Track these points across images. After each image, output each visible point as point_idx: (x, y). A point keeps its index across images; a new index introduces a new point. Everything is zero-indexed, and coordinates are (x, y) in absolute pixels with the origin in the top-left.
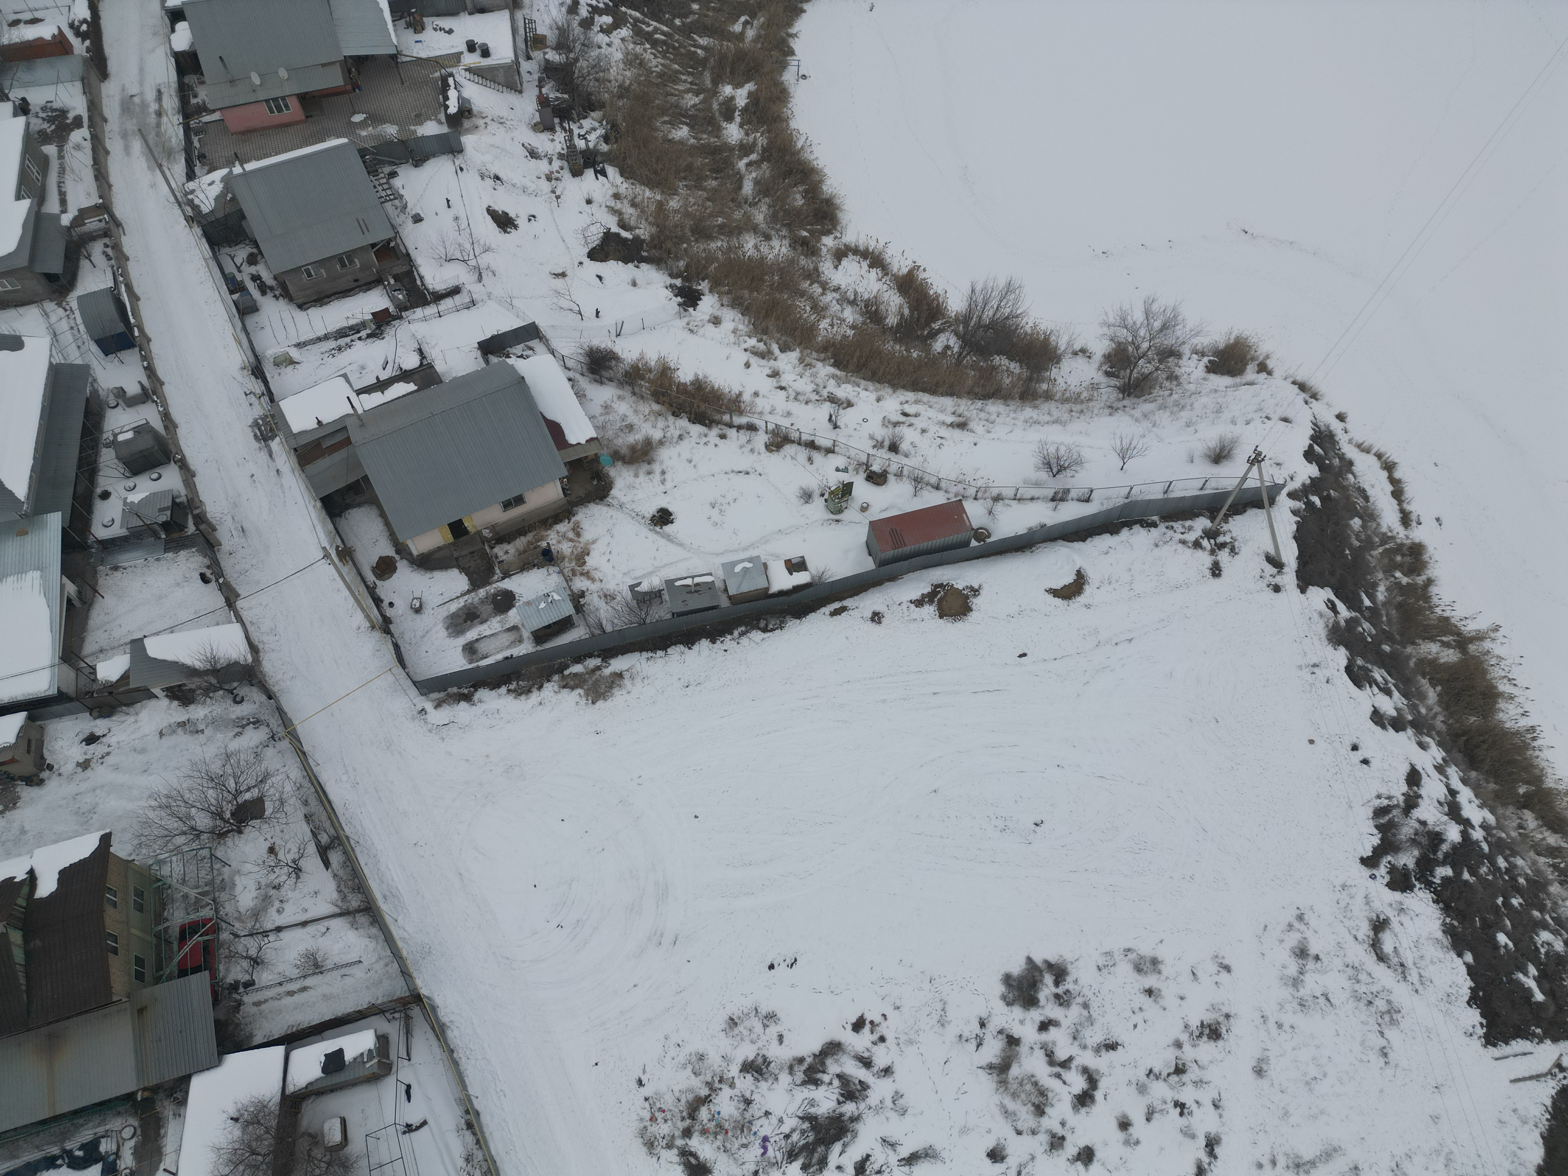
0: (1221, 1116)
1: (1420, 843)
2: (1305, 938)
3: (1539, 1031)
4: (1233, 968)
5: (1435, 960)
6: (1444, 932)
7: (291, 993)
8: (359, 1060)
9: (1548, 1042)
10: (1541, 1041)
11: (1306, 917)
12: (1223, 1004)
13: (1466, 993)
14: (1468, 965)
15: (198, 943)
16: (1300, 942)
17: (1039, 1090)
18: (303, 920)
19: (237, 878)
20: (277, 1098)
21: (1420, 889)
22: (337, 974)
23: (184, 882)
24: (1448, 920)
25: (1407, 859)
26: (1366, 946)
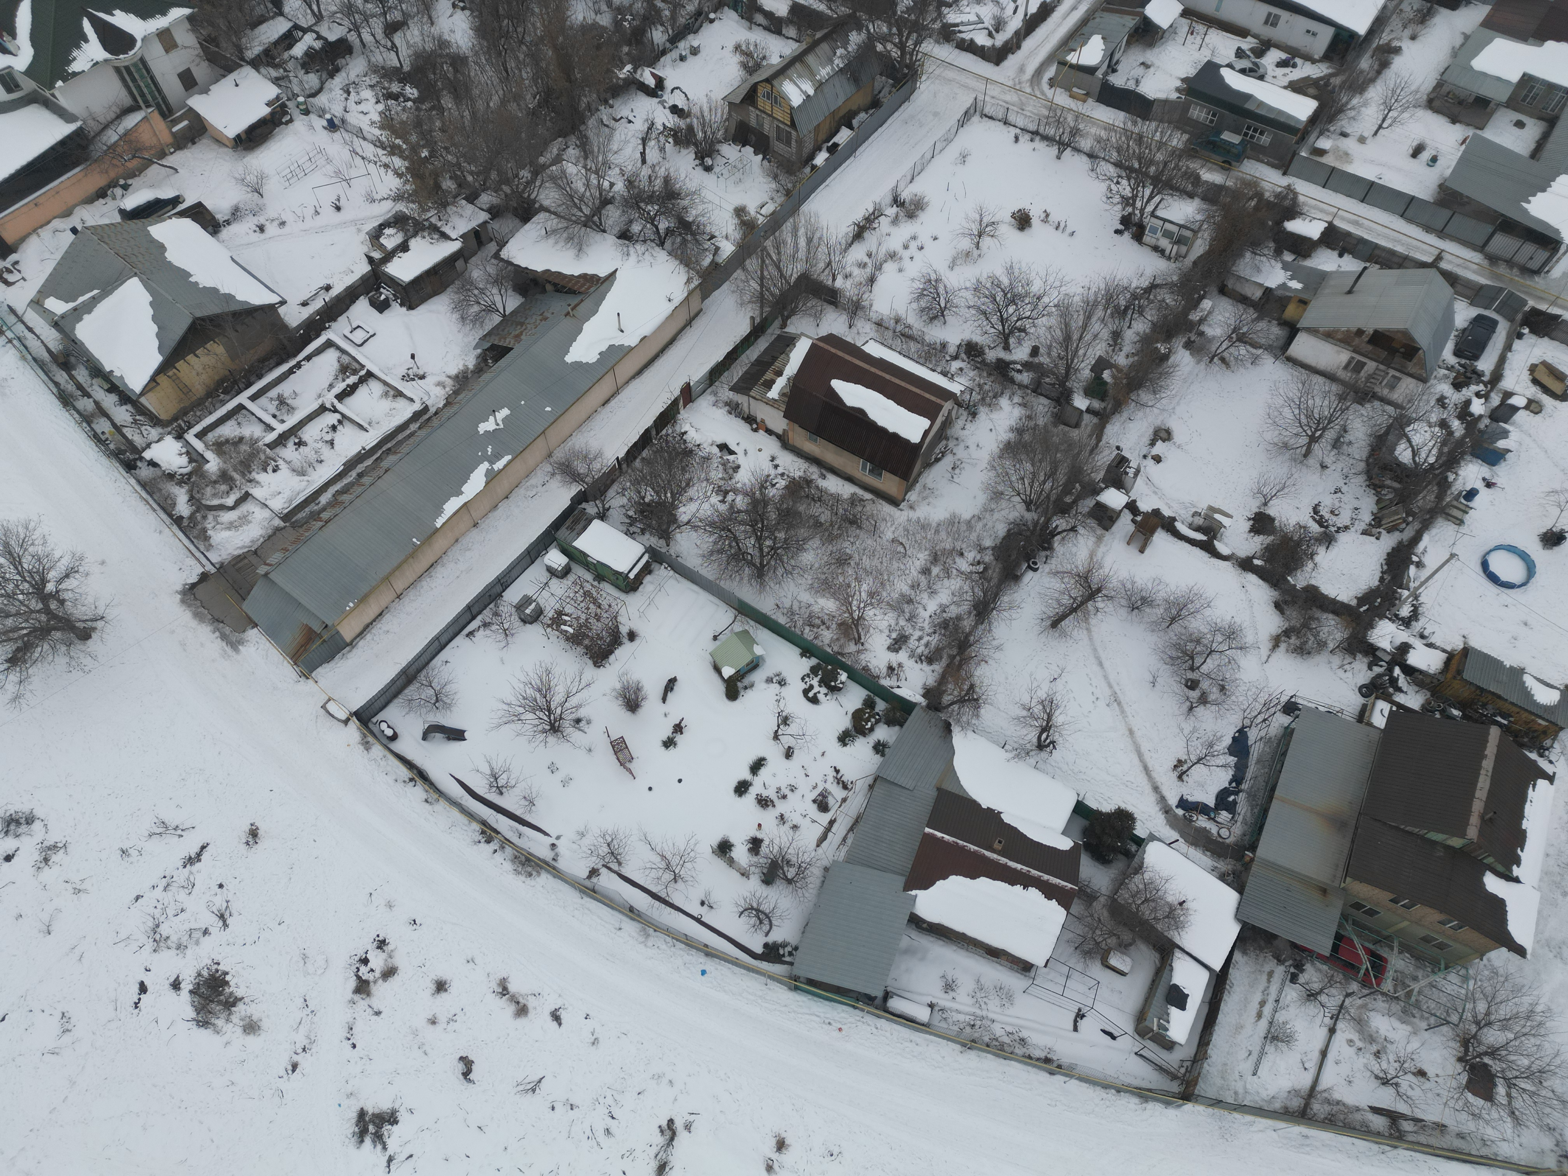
7: (1262, 1004)
8: (1166, 1016)
15: (1361, 963)
18: (1329, 1055)
19: (1409, 1028)
20: (1177, 940)
22: (1256, 1050)
23: (1432, 986)
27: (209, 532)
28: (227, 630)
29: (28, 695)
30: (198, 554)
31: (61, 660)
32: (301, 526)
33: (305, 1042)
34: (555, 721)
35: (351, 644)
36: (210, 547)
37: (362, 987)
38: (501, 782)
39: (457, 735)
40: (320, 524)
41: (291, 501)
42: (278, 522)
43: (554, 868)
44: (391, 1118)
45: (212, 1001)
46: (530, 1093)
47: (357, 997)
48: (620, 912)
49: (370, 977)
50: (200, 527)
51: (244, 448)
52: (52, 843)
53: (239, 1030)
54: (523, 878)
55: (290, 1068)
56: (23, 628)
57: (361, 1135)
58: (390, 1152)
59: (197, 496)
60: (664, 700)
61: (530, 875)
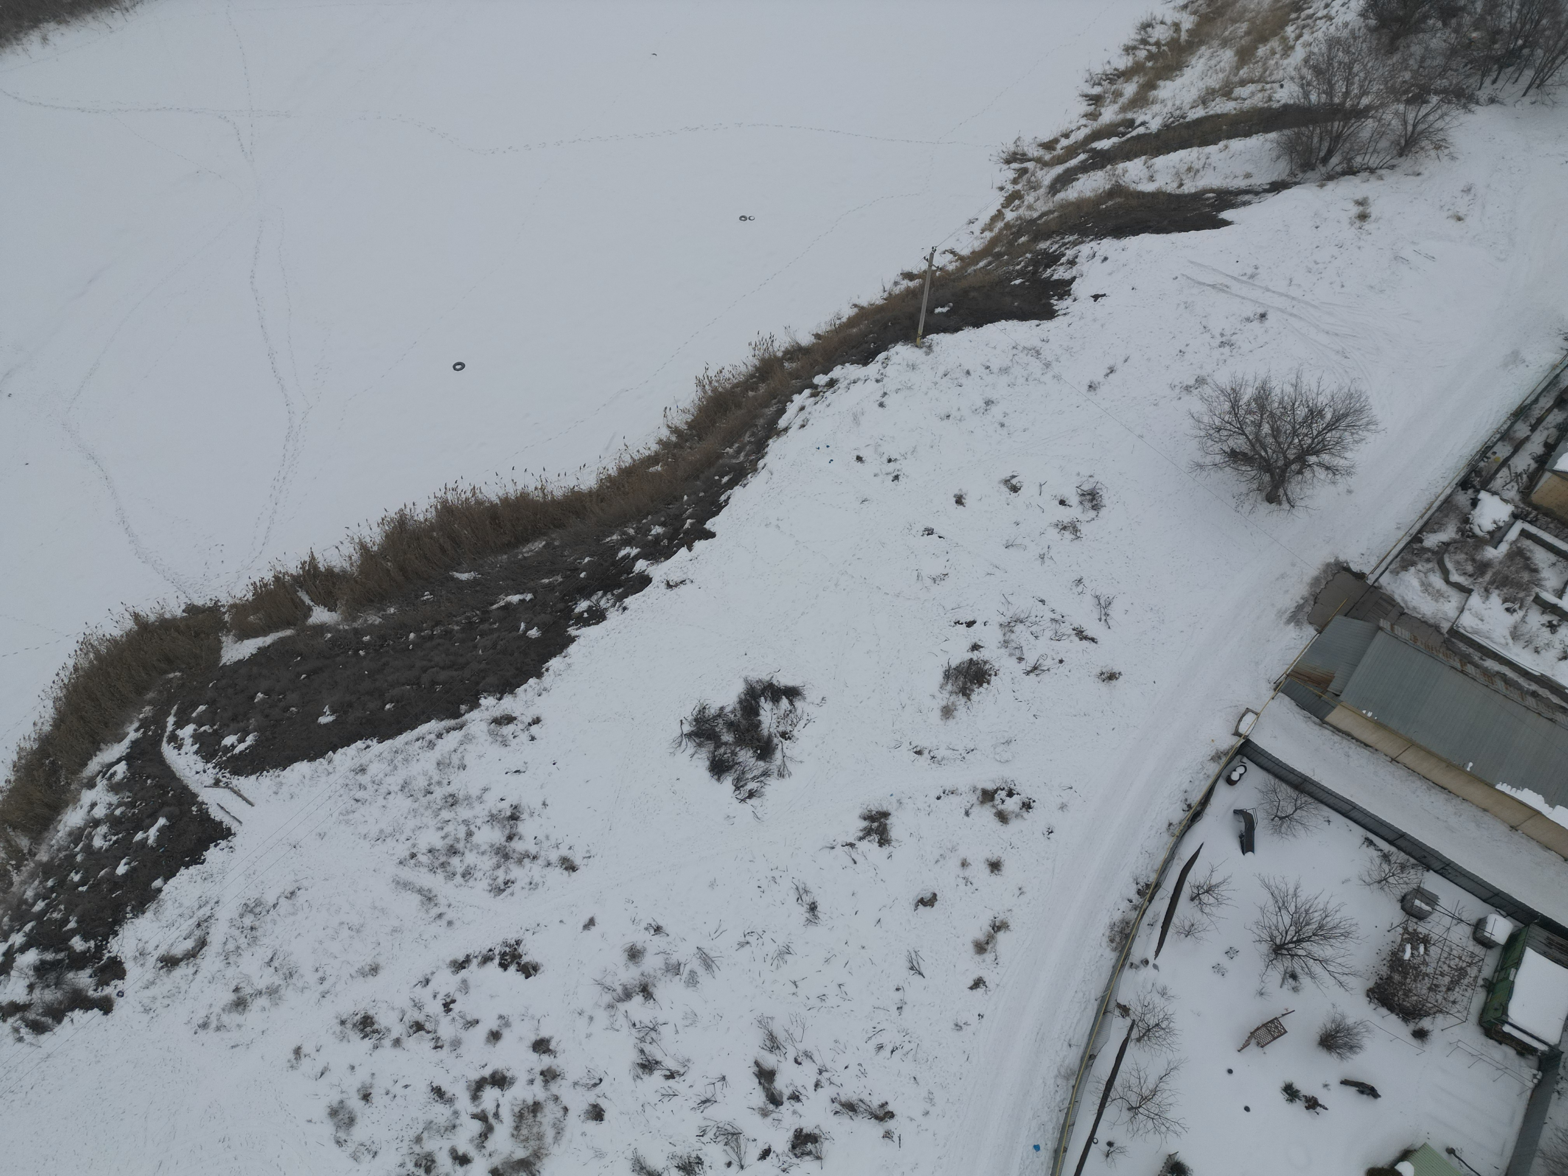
0: (433, 973)
1: (58, 978)
2: (223, 1010)
3: (194, 809)
4: (294, 1046)
5: (177, 905)
6: (143, 913)
9: (200, 799)
10: (203, 803)
11: (201, 1022)
12: (334, 1033)
13: (193, 869)
14: (166, 881)
16: (230, 1012)
17: (520, 1122)
21: (109, 952)
24: (129, 916)
25: (83, 979)
26: (198, 961)
27: (1412, 569)
28: (1308, 609)
29: (1205, 474)
30: (1384, 565)
31: (1243, 488)
32: (1448, 649)
33: (939, 757)
34: (1288, 950)
35: (1323, 723)
36: (1396, 573)
37: (987, 796)
38: (1205, 898)
39: (1247, 844)
40: (1458, 666)
41: (1476, 632)
42: (1445, 626)
43: (1123, 966)
44: (884, 841)
45: (965, 678)
46: (909, 965)
47: (979, 793)
48: (1088, 1044)
49: (997, 801)
50: (1415, 558)
51: (1526, 576)
52: (1079, 528)
53: (944, 703)
54: (1107, 933)
55: (918, 749)
56: (1266, 452)
57: (870, 817)
58: (859, 844)
59: (1451, 548)
60: (1345, 1083)
61: (1112, 941)
